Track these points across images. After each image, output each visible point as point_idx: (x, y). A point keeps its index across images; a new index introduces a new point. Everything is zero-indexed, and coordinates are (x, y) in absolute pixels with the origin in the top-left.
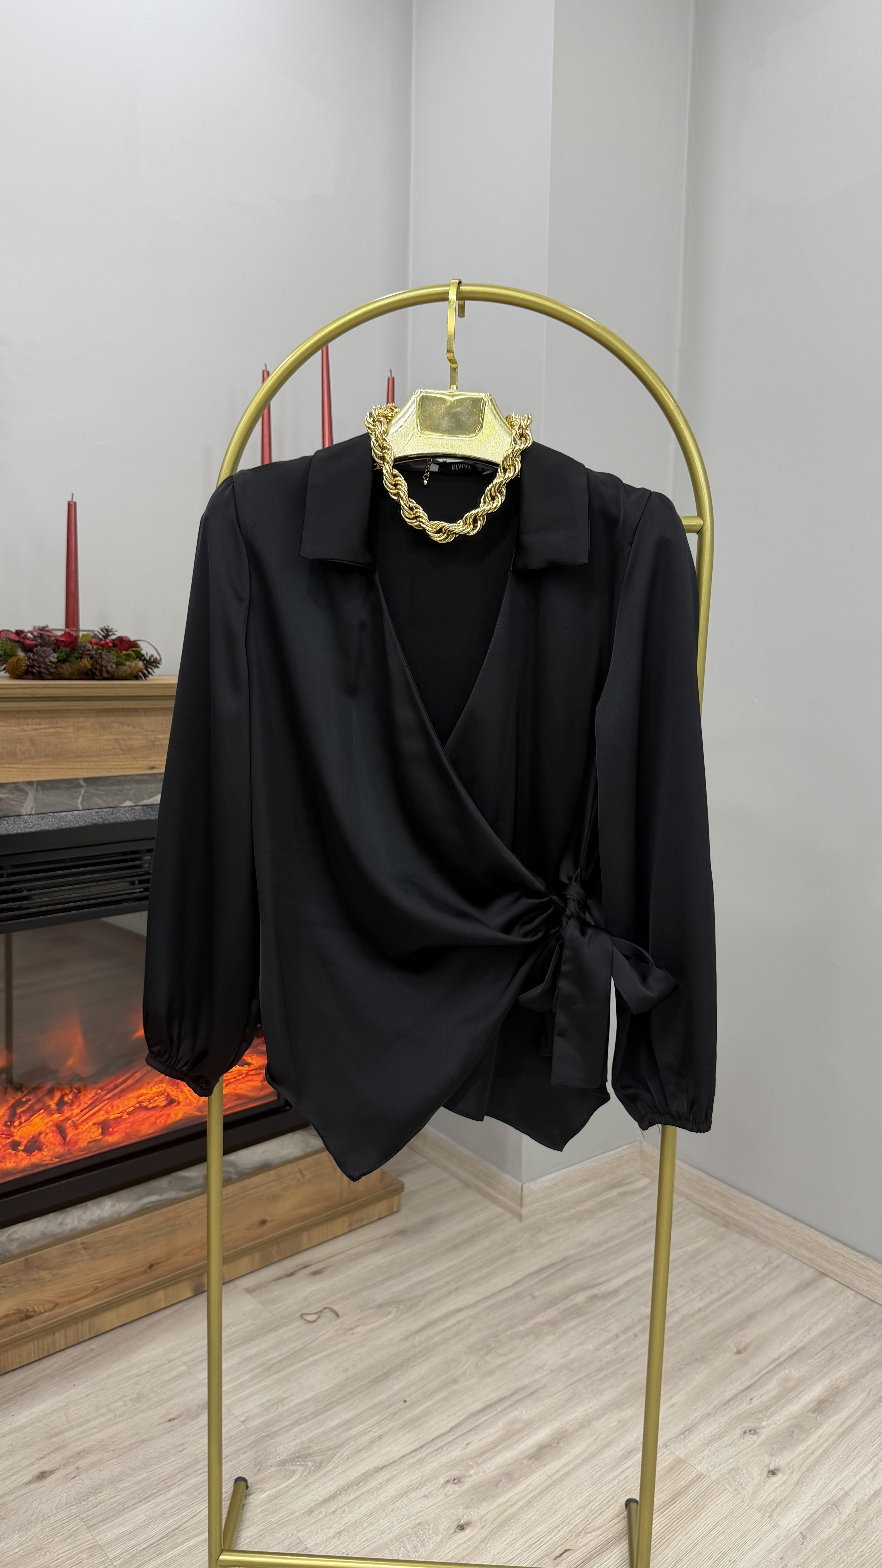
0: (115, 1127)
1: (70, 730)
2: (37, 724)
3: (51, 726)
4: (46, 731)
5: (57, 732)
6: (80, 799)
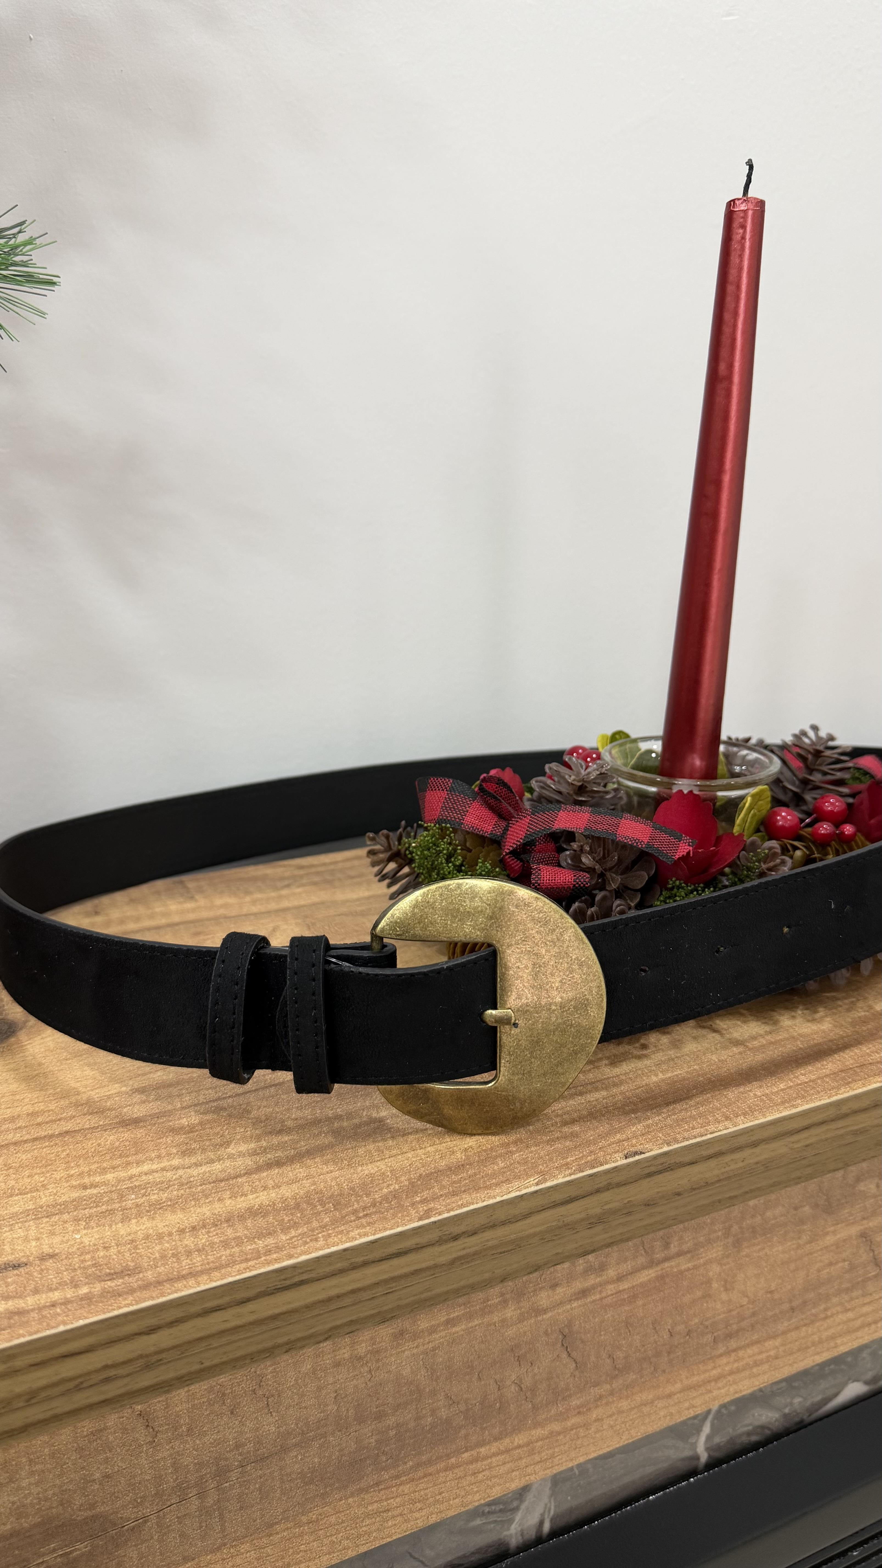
1: (715, 1252)
2: (589, 1270)
3: (642, 1260)
4: (624, 1285)
5: (661, 1278)
6: (707, 1429)
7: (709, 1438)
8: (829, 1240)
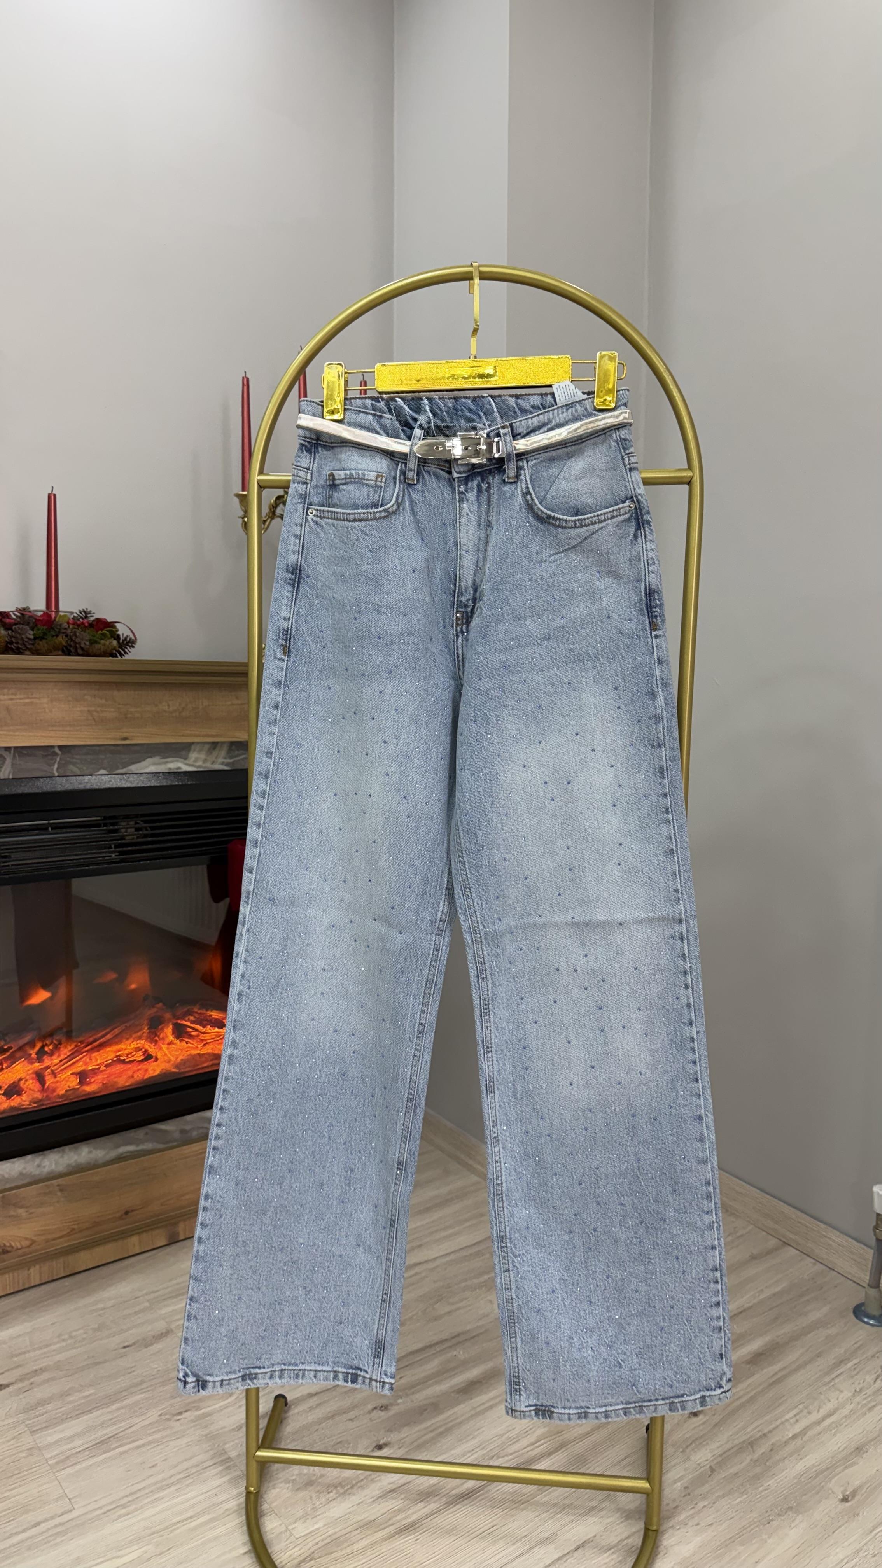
0: (93, 1077)
6: (56, 766)
7: (57, 769)
8: (78, 709)
